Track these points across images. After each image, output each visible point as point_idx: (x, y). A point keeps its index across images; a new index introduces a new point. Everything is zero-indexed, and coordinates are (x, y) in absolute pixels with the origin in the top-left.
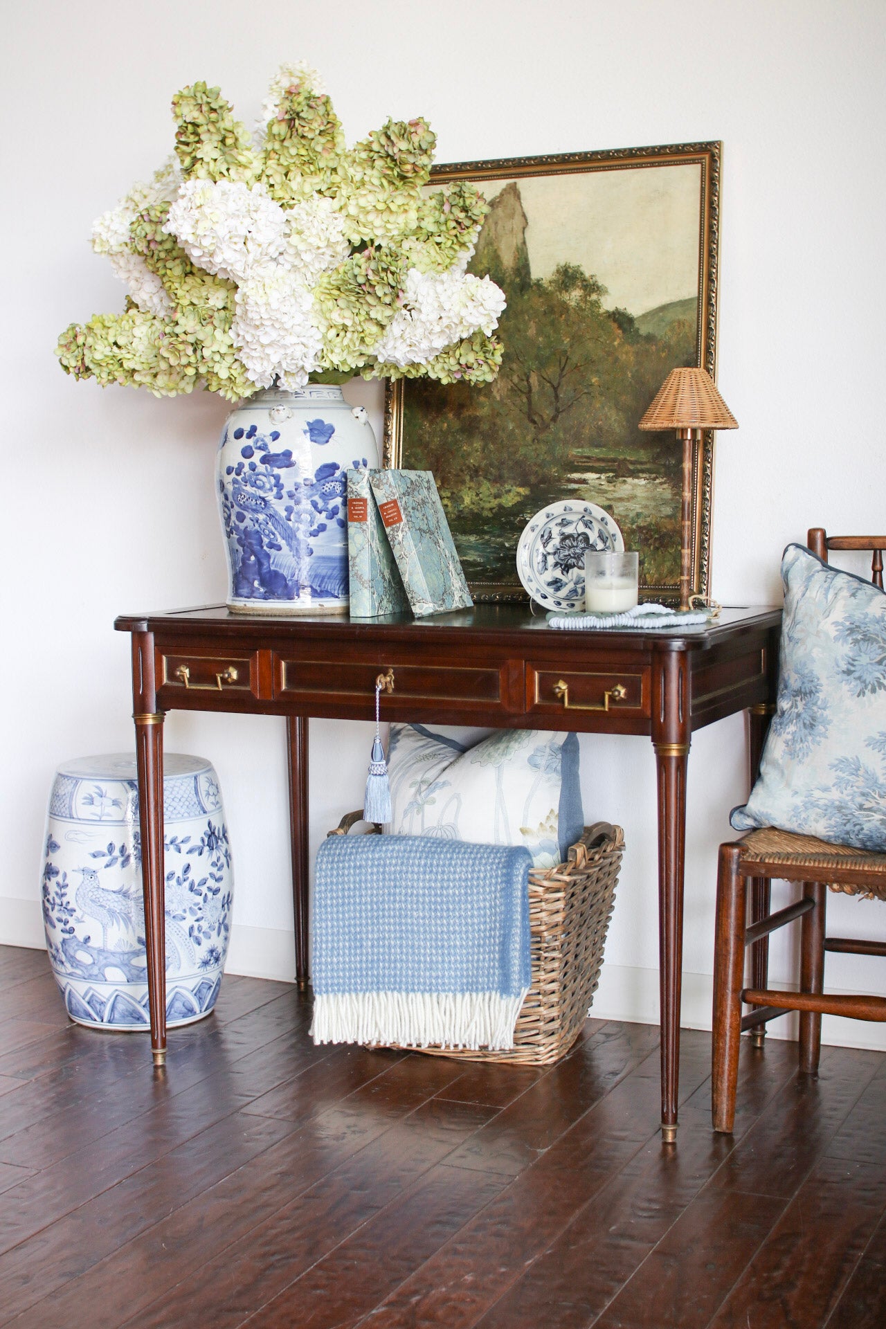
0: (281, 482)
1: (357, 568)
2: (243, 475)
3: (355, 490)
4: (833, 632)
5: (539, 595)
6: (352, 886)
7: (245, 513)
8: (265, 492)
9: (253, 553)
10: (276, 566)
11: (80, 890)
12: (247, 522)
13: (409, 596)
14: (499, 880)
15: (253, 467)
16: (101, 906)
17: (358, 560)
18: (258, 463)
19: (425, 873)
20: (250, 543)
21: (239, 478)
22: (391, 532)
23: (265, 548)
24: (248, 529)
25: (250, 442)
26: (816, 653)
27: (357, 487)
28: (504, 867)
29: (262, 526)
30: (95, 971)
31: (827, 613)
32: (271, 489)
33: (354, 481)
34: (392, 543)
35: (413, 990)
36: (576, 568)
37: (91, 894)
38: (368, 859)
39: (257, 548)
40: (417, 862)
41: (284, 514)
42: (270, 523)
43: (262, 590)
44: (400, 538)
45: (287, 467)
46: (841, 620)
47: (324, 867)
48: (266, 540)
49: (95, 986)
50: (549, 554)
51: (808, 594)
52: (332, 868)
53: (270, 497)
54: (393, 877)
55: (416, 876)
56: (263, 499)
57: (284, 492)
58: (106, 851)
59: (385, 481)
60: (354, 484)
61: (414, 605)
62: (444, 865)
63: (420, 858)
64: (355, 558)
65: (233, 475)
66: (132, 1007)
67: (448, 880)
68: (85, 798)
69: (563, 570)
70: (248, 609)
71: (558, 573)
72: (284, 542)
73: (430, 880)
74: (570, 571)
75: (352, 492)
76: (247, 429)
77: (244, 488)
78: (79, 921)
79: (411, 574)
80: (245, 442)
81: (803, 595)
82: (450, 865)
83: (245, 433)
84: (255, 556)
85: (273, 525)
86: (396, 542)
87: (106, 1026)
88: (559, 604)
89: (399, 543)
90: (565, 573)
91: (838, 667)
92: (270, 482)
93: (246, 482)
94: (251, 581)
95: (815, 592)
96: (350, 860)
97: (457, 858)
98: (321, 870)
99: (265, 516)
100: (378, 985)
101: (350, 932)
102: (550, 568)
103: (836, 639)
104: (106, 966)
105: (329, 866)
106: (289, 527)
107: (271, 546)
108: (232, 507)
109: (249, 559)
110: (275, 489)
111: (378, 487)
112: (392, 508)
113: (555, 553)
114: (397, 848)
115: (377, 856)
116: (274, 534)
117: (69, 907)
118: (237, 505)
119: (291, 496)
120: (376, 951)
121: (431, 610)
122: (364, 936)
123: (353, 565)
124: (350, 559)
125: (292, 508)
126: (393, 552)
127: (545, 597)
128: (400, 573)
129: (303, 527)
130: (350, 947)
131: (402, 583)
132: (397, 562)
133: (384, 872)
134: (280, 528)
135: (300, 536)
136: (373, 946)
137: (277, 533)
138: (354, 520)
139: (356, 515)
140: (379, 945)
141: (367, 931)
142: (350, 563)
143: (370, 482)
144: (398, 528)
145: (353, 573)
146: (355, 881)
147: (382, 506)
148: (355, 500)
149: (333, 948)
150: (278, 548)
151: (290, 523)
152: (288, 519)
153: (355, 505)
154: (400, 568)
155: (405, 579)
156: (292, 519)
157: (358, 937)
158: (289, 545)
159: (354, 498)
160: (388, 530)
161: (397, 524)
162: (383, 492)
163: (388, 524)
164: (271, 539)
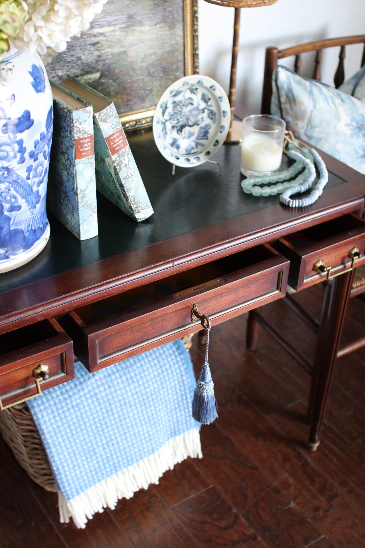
0: (24, 146)
1: (86, 199)
3: (81, 129)
4: (348, 131)
5: (174, 158)
6: (75, 421)
8: (9, 161)
13: (133, 207)
14: (181, 364)
17: (87, 192)
19: (129, 385)
22: (118, 158)
23: (6, 213)
26: (340, 147)
27: (84, 125)
28: (180, 354)
31: (338, 117)
33: (80, 121)
34: (118, 168)
35: (142, 458)
36: (187, 128)
38: (80, 397)
40: (120, 381)
41: (24, 175)
42: (12, 189)
44: (126, 162)
45: (28, 128)
46: (349, 122)
47: (47, 419)
48: (7, 206)
50: (166, 121)
51: (318, 106)
53: (14, 164)
54: (106, 399)
55: (123, 391)
56: (7, 169)
57: (26, 155)
59: (111, 114)
60: (80, 123)
61: (139, 212)
62: (140, 373)
63: (121, 377)
64: (85, 190)
69: (178, 130)
71: (174, 134)
72: (24, 200)
73: (135, 388)
74: (183, 130)
75: (79, 131)
79: (136, 189)
81: (315, 107)
82: (144, 371)
85: (15, 189)
86: (123, 166)
88: (188, 160)
89: (126, 166)
90: (179, 132)
91: (357, 153)
92: (13, 150)
95: (321, 104)
96: (67, 404)
97: (146, 363)
99: (7, 184)
100: (115, 469)
101: (84, 450)
102: (168, 132)
103: (352, 136)
105: (51, 416)
106: (28, 185)
107: (13, 209)
110: (19, 155)
111: (105, 121)
112: (118, 137)
113: (170, 119)
115: (86, 391)
116: (15, 197)
119: (32, 155)
120: (107, 450)
121: (152, 212)
122: (95, 447)
123: (83, 197)
124: (79, 192)
125: (32, 166)
126: (117, 174)
127: (178, 158)
128: (123, 190)
129: (37, 180)
130: (87, 459)
131: (127, 198)
132: (123, 182)
133: (97, 399)
134: (21, 190)
135: (35, 189)
136: (104, 449)
137: (18, 195)
138: (82, 157)
139: (83, 152)
140: (109, 446)
141: (97, 442)
142: (80, 196)
143: (94, 117)
144: (124, 153)
145: (83, 204)
146: (77, 417)
147: (108, 138)
148: (82, 139)
149: (74, 466)
150: (19, 208)
151: (29, 181)
152: (28, 178)
153: (83, 143)
154: (126, 186)
155: (130, 194)
156: (31, 176)
157: (91, 449)
158: (27, 201)
159: (81, 136)
160: (114, 157)
161: (124, 150)
162: (110, 124)
163: (114, 152)
164: (12, 203)
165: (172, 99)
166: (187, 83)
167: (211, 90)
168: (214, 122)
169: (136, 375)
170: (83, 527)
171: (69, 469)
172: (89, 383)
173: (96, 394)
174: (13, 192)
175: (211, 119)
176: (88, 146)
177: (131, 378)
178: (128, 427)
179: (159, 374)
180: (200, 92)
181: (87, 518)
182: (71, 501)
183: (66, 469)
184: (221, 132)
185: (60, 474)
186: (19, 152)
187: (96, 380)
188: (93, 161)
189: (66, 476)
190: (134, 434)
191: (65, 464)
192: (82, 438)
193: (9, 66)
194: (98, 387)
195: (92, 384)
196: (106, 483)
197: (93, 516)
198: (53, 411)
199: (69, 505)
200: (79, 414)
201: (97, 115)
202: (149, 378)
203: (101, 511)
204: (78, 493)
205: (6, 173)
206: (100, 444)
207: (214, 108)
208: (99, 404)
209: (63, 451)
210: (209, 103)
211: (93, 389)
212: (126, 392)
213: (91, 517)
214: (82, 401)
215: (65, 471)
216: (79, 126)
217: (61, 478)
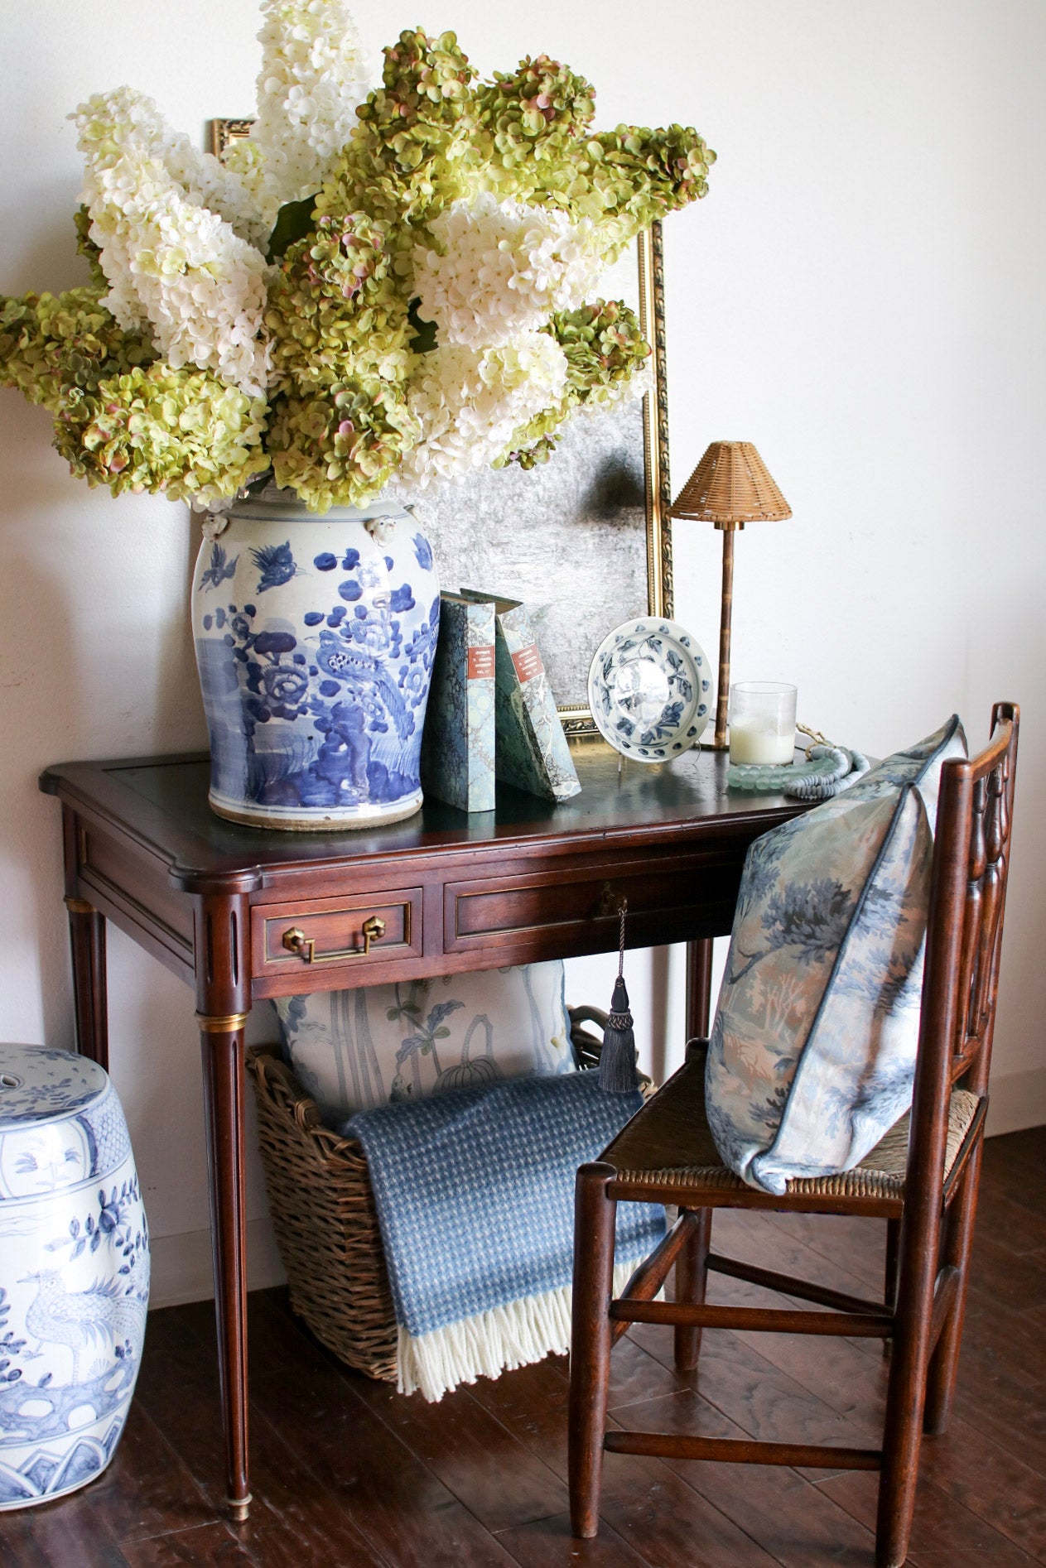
0: (400, 633)
1: (480, 744)
2: (343, 625)
3: (478, 634)
5: (621, 744)
6: (438, 1176)
7: (341, 682)
8: (377, 649)
9: (346, 739)
10: (377, 756)
11: (34, 1308)
12: (343, 696)
13: (550, 774)
15: (361, 613)
16: (70, 1321)
17: (482, 733)
18: (369, 607)
19: (535, 1132)
20: (344, 727)
21: (336, 631)
22: (529, 690)
23: (367, 731)
24: (342, 706)
25: (351, 575)
27: (483, 630)
29: (368, 700)
30: (55, 1421)
32: (387, 645)
33: (478, 621)
34: (528, 704)
37: (53, 1308)
39: (353, 732)
41: (397, 678)
42: (378, 694)
43: (355, 793)
44: (541, 697)
45: (407, 609)
48: (369, 719)
49: (44, 1447)
50: (610, 687)
52: (403, 1160)
53: (384, 656)
54: (493, 1148)
55: (525, 1140)
56: (377, 663)
57: (402, 649)
58: (70, 1236)
59: (521, 619)
60: (477, 625)
61: (558, 785)
62: (555, 1116)
64: (478, 730)
65: (323, 626)
66: (91, 1454)
67: (568, 1132)
68: (21, 1162)
70: (336, 823)
71: (623, 711)
72: (392, 719)
73: (545, 1139)
75: (474, 637)
76: (341, 555)
77: (345, 645)
78: (31, 1356)
79: (554, 745)
80: (339, 575)
83: (340, 562)
84: (348, 744)
85: (382, 695)
86: (536, 702)
87: (50, 1496)
88: (645, 752)
89: (540, 704)
92: (386, 633)
93: (349, 636)
94: (336, 781)
98: (387, 1166)
99: (372, 685)
100: (503, 1294)
101: (449, 1238)
104: (73, 1407)
106: (400, 697)
107: (376, 727)
108: (314, 673)
109: (336, 749)
110: (392, 644)
111: (511, 628)
112: (530, 656)
114: (481, 1109)
116: (381, 709)
117: (11, 1341)
118: (325, 671)
119: (409, 651)
120: (491, 1251)
121: (580, 790)
122: (470, 1237)
123: (476, 740)
124: (469, 731)
125: (407, 668)
126: (526, 717)
127: (628, 746)
128: (535, 744)
129: (412, 694)
130: (453, 1258)
131: (539, 757)
132: (535, 730)
133: (479, 1145)
134: (390, 700)
135: (409, 707)
136: (485, 1247)
137: (385, 707)
138: (477, 676)
139: (479, 669)
140: (494, 1243)
141: (473, 1229)
142: (471, 738)
143: (497, 622)
144: (538, 683)
145: (475, 751)
146: (441, 1169)
147: (516, 655)
148: (479, 649)
149: (430, 1266)
150: (385, 729)
151: (402, 690)
152: (402, 686)
153: (480, 656)
154: (540, 737)
155: (546, 751)
156: (405, 684)
157: (462, 1241)
158: (396, 722)
159: (478, 645)
160: (523, 687)
161: (537, 677)
162: (519, 634)
163: (524, 678)
164: (376, 717)
165: (620, 653)
166: (644, 629)
167: (683, 644)
168: (688, 700)
169: (547, 1116)
170: (439, 1399)
171: (421, 1270)
172: (466, 1114)
173: (476, 1135)
174: (379, 699)
175: (685, 694)
176: (486, 662)
177: (540, 1120)
178: (530, 1213)
179: (589, 1124)
180: (666, 647)
181: (447, 1389)
182: (420, 1338)
183: (417, 1268)
184: (699, 715)
185: (404, 1275)
186: (393, 639)
187: (478, 1112)
188: (492, 686)
189: (415, 1282)
190: (541, 1230)
191: (415, 1258)
192: (447, 1214)
193: (390, 521)
194: (481, 1123)
195: (471, 1116)
196: (485, 1319)
197: (457, 1387)
198: (401, 1150)
199: (415, 1348)
200: (444, 1164)
201: (501, 617)
202: (570, 1127)
203: (473, 1381)
204: (434, 1325)
205: (373, 666)
206: (479, 1235)
207: (688, 678)
208: (482, 1154)
209: (413, 1230)
210: (680, 669)
211: (473, 1124)
212: (530, 1142)
213: (453, 1389)
214: (452, 1142)
215: (413, 1272)
216: (475, 628)
217: (406, 1286)
